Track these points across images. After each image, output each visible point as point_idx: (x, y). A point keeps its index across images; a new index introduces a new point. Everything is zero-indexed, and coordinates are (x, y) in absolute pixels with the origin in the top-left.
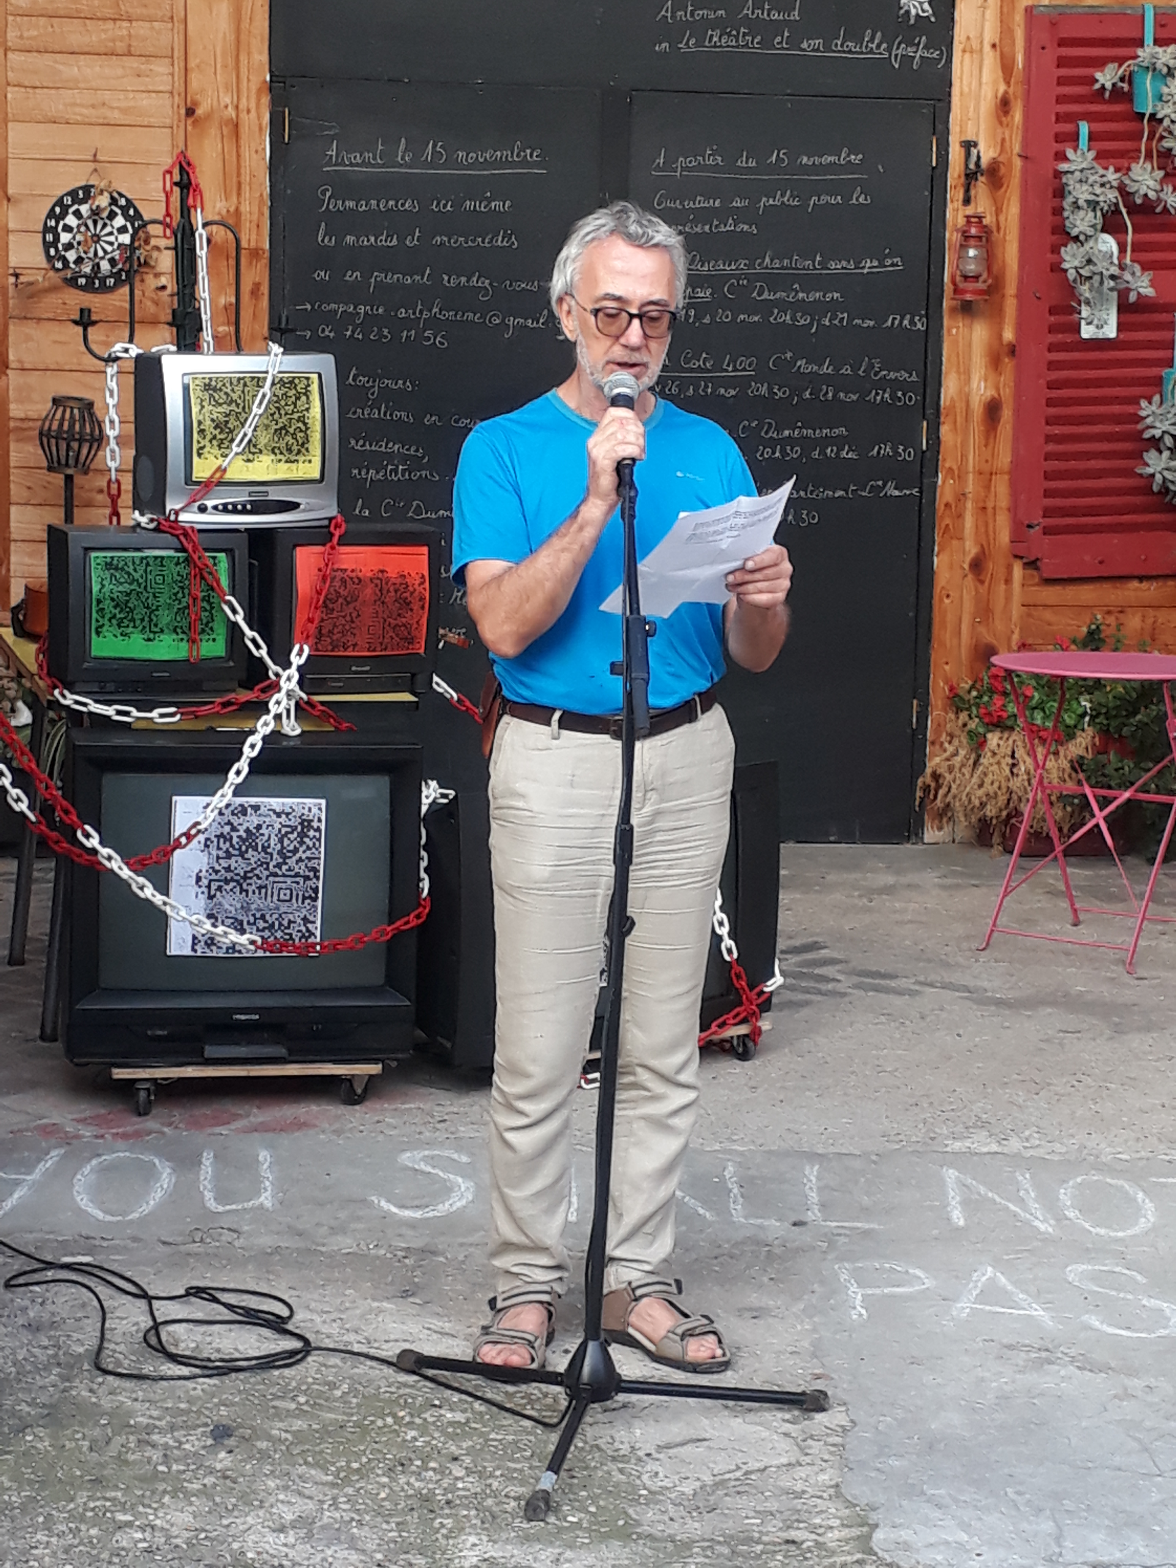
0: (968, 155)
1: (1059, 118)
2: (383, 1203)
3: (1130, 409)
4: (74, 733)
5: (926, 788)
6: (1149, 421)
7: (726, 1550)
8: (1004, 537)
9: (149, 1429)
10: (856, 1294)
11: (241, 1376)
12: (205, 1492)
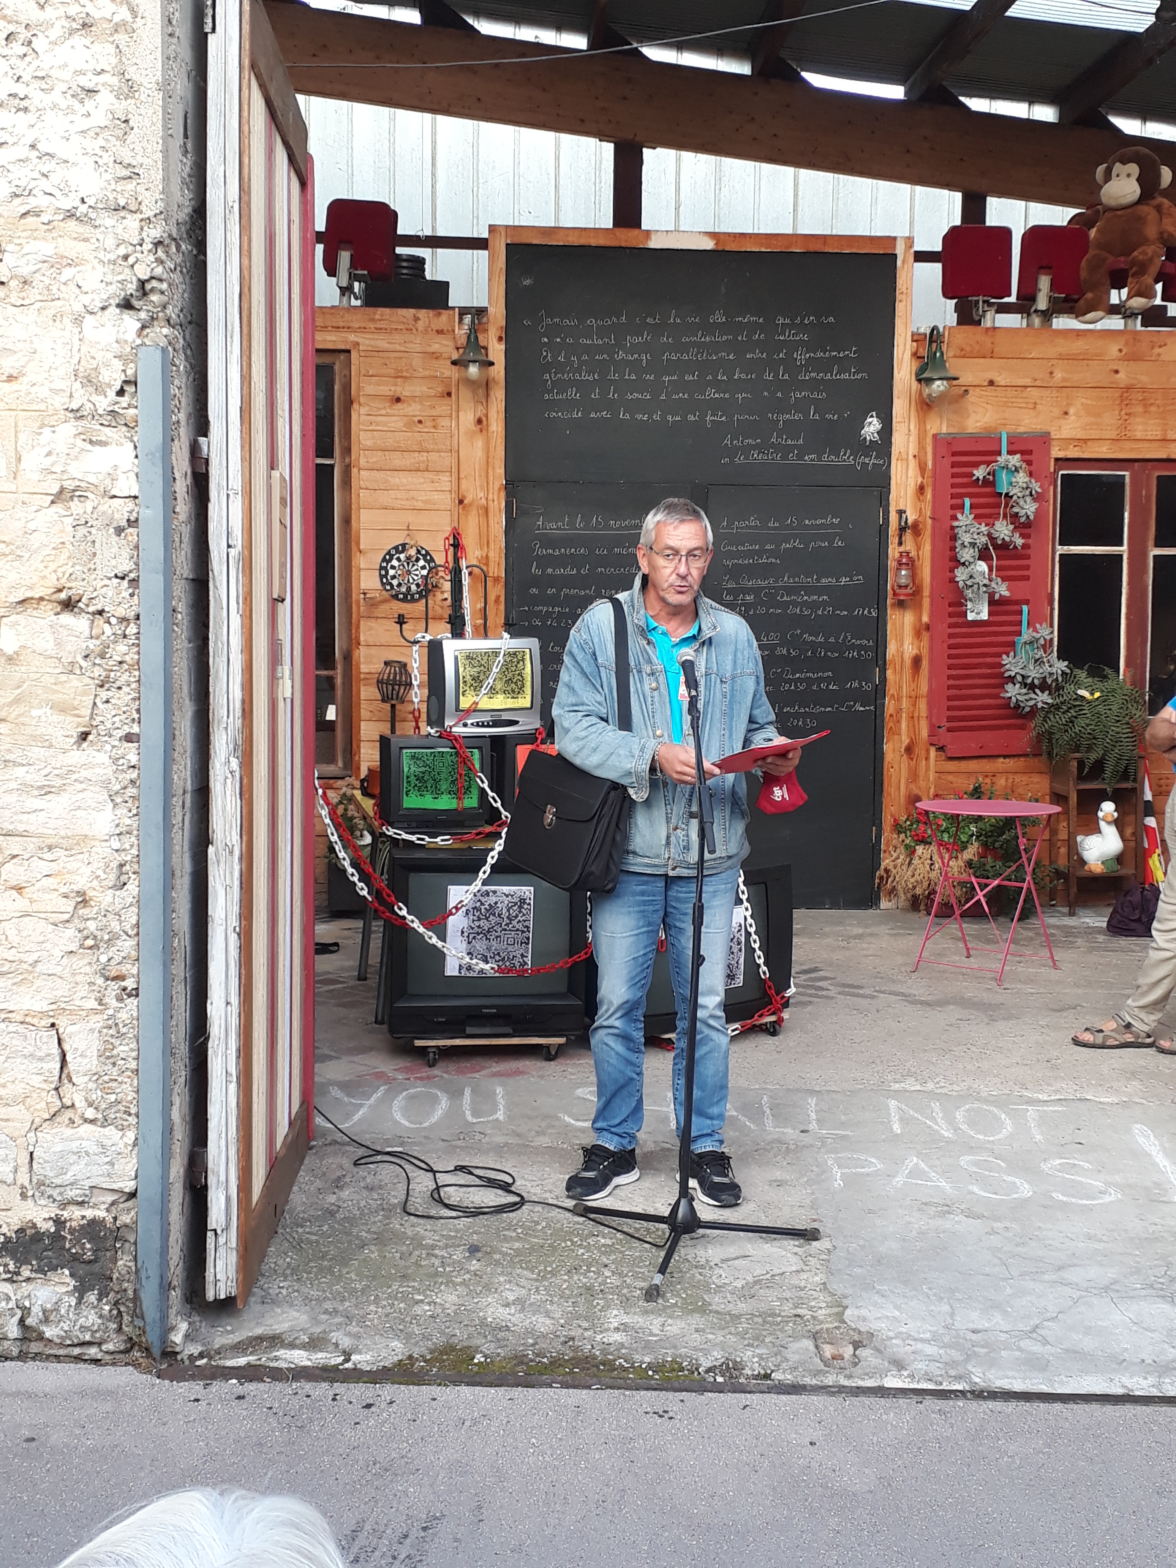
0: (901, 517)
1: (953, 496)
2: (566, 1118)
3: (997, 660)
4: (394, 851)
5: (881, 878)
6: (1007, 667)
7: (760, 1320)
8: (924, 733)
9: (433, 1247)
10: (837, 1173)
11: (486, 1217)
12: (464, 1283)
